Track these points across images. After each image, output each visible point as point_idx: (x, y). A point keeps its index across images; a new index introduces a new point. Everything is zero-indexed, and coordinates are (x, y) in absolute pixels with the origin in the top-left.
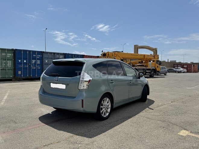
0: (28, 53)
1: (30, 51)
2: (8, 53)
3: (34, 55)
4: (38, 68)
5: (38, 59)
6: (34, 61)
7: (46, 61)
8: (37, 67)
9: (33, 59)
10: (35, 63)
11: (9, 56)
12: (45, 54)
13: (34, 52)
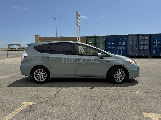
0: (115, 37)
1: (117, 36)
2: (101, 39)
3: (120, 39)
4: (123, 49)
5: (123, 42)
6: (120, 44)
7: (131, 43)
8: (122, 47)
9: (119, 42)
10: (121, 45)
11: (102, 41)
12: (129, 37)
13: (120, 36)
